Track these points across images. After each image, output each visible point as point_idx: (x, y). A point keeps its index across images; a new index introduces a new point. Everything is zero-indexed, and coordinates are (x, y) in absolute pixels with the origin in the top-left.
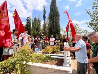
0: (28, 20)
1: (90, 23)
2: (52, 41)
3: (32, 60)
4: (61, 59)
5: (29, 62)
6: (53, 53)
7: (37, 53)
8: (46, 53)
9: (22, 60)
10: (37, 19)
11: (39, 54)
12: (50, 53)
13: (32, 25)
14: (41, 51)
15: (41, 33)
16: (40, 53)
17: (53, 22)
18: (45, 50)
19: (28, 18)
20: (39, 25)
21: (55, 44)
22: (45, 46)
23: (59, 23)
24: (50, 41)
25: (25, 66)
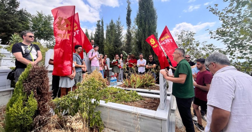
0: (98, 26)
1: (218, 31)
2: (141, 66)
3: (105, 98)
4: (155, 99)
5: (100, 101)
6: (142, 87)
7: (115, 87)
8: (130, 87)
9: (90, 97)
10: (116, 23)
11: (118, 87)
12: (138, 88)
13: (107, 35)
14: (121, 83)
15: (122, 50)
16: (120, 86)
17: (144, 31)
18: (128, 81)
19: (99, 22)
20: (119, 34)
21: (147, 70)
22: (129, 75)
23: (155, 31)
24: (138, 64)
25: (94, 107)
